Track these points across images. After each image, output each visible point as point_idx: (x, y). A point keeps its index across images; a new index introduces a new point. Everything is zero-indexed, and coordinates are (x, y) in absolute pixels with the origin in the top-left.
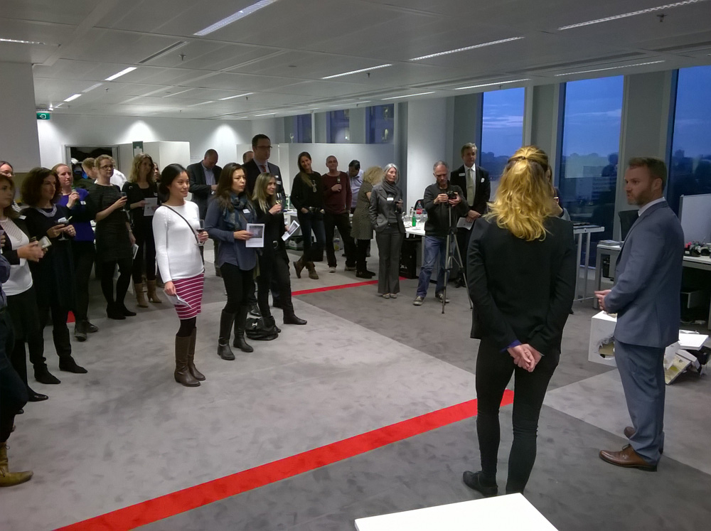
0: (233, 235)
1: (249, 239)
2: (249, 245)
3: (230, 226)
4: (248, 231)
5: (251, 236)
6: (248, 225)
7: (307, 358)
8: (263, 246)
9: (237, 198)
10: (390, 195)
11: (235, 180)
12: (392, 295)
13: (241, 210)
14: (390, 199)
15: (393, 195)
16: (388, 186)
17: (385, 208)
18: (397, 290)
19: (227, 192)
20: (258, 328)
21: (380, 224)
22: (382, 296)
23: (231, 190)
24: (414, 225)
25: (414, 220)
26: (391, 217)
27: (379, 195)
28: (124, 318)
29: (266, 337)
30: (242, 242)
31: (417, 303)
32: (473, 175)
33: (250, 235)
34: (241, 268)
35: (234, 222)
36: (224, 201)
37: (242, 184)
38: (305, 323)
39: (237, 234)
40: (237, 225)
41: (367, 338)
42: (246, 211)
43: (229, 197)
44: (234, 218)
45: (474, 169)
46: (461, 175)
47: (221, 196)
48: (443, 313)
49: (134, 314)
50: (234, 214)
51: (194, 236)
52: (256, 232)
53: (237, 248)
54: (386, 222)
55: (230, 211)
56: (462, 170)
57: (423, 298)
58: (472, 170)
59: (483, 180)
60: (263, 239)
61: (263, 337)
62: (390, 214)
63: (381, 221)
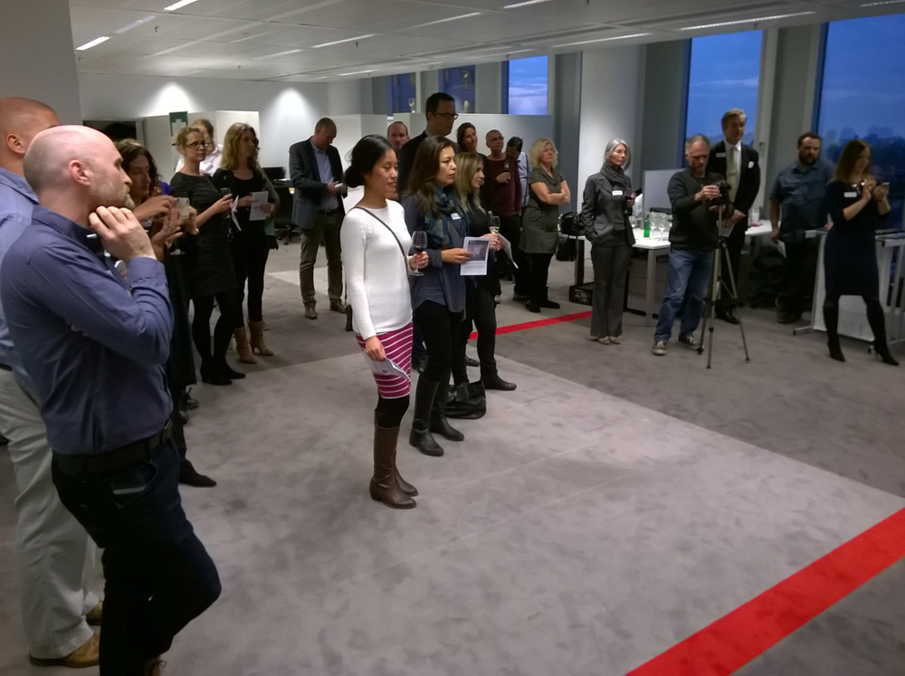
0: (440, 255)
1: (465, 261)
2: (465, 272)
3: (436, 241)
4: (464, 250)
5: (469, 258)
6: (467, 239)
7: (555, 451)
8: (485, 274)
9: (444, 195)
10: (615, 187)
11: (443, 165)
12: (613, 338)
13: (448, 215)
14: (617, 193)
15: (621, 186)
16: (613, 172)
17: (609, 207)
18: (618, 332)
19: (429, 184)
20: (458, 400)
21: (600, 233)
22: (597, 340)
23: (434, 181)
24: (646, 235)
25: (647, 227)
26: (616, 221)
27: (599, 187)
28: (230, 383)
29: (471, 413)
30: (453, 267)
31: (660, 351)
32: (738, 158)
33: (467, 255)
34: (452, 309)
35: (442, 235)
36: (425, 199)
37: (452, 172)
38: (513, 388)
39: (447, 254)
40: (447, 241)
41: (624, 413)
42: (455, 216)
43: (432, 193)
44: (441, 227)
45: (739, 148)
46: (718, 155)
47: (419, 192)
48: (709, 367)
49: (242, 376)
50: (440, 222)
51: (403, 258)
52: (477, 251)
53: (445, 275)
54: (609, 228)
55: (435, 216)
56: (721, 148)
57: (665, 344)
58: (736, 149)
59: (751, 164)
60: (485, 262)
61: (466, 415)
62: (617, 217)
63: (602, 228)
